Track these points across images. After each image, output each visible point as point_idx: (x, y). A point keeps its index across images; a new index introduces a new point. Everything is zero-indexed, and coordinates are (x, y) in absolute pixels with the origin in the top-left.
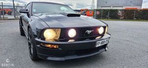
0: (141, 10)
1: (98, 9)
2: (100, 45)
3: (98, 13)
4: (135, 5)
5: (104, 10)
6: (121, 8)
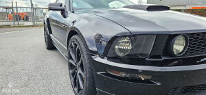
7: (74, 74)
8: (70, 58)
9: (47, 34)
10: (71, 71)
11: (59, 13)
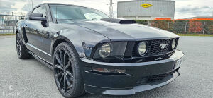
9: (21, 43)
10: (56, 75)
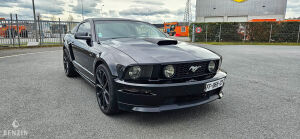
0: (283, 23)
1: (199, 22)
2: (211, 89)
3: (199, 30)
4: (271, 12)
5: (211, 24)
6: (244, 20)
7: (101, 96)
8: (98, 82)
9: (68, 60)
10: (98, 94)
11: (84, 42)
